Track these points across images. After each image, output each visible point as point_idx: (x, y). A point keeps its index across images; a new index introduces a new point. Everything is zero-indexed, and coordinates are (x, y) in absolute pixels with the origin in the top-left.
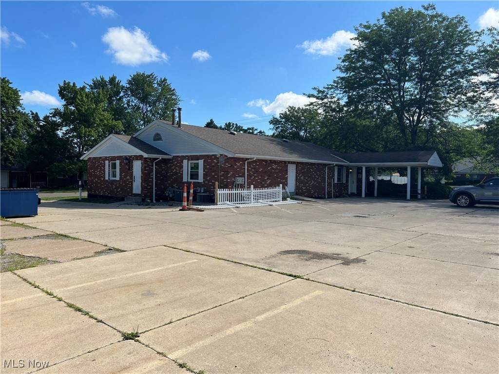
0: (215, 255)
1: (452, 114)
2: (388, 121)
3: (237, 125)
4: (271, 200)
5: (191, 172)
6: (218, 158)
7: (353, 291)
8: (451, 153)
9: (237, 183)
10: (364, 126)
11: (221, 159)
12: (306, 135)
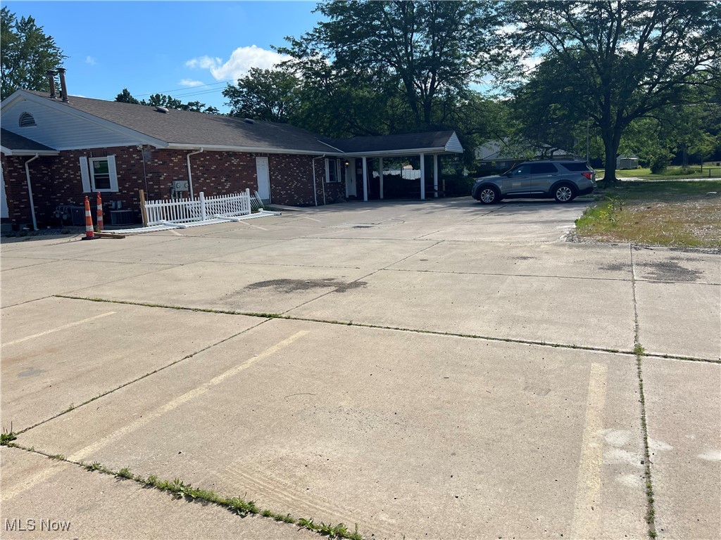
0: (145, 301)
1: (473, 78)
2: (393, 91)
3: (170, 98)
4: (235, 213)
5: (95, 176)
6: (141, 151)
7: (349, 324)
8: (474, 133)
9: (177, 190)
10: (361, 98)
11: (144, 153)
12: (282, 112)
